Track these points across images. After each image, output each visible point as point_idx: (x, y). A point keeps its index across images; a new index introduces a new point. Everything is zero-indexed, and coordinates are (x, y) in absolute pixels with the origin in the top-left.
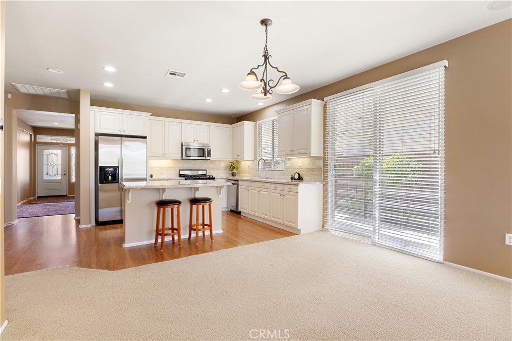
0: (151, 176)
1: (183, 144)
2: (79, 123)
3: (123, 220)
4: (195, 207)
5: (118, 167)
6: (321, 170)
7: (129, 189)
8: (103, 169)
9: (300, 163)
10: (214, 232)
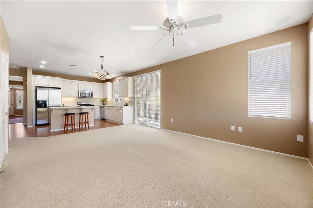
0: (64, 105)
1: (80, 91)
2: (27, 81)
3: (49, 124)
4: (81, 116)
5: (47, 101)
6: (133, 102)
7: (53, 109)
8: (39, 101)
9: (127, 99)
10: (89, 126)
